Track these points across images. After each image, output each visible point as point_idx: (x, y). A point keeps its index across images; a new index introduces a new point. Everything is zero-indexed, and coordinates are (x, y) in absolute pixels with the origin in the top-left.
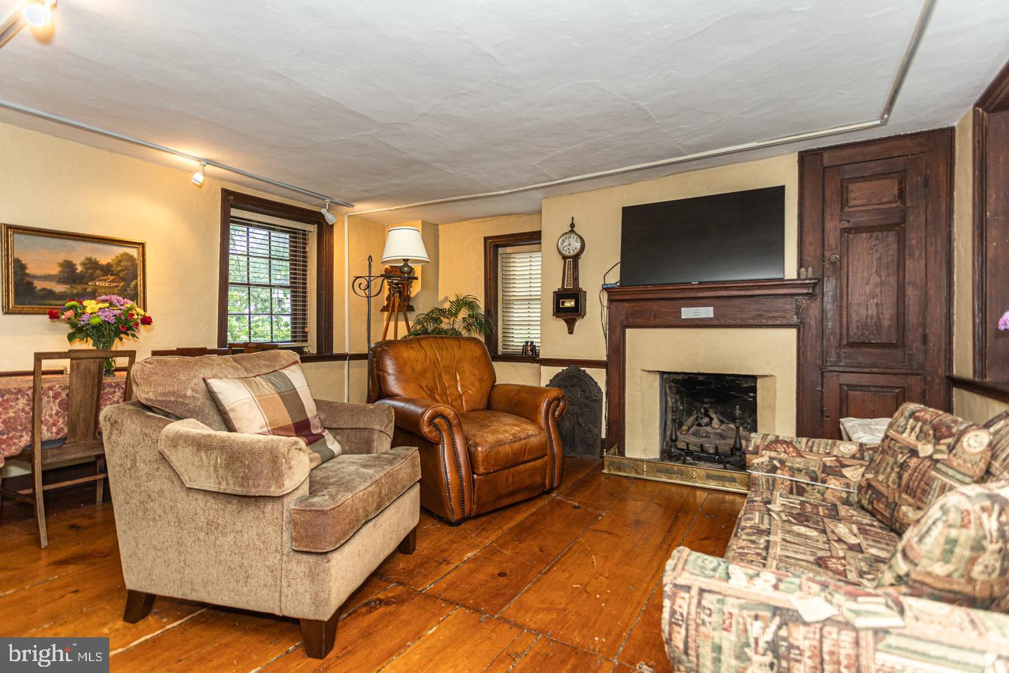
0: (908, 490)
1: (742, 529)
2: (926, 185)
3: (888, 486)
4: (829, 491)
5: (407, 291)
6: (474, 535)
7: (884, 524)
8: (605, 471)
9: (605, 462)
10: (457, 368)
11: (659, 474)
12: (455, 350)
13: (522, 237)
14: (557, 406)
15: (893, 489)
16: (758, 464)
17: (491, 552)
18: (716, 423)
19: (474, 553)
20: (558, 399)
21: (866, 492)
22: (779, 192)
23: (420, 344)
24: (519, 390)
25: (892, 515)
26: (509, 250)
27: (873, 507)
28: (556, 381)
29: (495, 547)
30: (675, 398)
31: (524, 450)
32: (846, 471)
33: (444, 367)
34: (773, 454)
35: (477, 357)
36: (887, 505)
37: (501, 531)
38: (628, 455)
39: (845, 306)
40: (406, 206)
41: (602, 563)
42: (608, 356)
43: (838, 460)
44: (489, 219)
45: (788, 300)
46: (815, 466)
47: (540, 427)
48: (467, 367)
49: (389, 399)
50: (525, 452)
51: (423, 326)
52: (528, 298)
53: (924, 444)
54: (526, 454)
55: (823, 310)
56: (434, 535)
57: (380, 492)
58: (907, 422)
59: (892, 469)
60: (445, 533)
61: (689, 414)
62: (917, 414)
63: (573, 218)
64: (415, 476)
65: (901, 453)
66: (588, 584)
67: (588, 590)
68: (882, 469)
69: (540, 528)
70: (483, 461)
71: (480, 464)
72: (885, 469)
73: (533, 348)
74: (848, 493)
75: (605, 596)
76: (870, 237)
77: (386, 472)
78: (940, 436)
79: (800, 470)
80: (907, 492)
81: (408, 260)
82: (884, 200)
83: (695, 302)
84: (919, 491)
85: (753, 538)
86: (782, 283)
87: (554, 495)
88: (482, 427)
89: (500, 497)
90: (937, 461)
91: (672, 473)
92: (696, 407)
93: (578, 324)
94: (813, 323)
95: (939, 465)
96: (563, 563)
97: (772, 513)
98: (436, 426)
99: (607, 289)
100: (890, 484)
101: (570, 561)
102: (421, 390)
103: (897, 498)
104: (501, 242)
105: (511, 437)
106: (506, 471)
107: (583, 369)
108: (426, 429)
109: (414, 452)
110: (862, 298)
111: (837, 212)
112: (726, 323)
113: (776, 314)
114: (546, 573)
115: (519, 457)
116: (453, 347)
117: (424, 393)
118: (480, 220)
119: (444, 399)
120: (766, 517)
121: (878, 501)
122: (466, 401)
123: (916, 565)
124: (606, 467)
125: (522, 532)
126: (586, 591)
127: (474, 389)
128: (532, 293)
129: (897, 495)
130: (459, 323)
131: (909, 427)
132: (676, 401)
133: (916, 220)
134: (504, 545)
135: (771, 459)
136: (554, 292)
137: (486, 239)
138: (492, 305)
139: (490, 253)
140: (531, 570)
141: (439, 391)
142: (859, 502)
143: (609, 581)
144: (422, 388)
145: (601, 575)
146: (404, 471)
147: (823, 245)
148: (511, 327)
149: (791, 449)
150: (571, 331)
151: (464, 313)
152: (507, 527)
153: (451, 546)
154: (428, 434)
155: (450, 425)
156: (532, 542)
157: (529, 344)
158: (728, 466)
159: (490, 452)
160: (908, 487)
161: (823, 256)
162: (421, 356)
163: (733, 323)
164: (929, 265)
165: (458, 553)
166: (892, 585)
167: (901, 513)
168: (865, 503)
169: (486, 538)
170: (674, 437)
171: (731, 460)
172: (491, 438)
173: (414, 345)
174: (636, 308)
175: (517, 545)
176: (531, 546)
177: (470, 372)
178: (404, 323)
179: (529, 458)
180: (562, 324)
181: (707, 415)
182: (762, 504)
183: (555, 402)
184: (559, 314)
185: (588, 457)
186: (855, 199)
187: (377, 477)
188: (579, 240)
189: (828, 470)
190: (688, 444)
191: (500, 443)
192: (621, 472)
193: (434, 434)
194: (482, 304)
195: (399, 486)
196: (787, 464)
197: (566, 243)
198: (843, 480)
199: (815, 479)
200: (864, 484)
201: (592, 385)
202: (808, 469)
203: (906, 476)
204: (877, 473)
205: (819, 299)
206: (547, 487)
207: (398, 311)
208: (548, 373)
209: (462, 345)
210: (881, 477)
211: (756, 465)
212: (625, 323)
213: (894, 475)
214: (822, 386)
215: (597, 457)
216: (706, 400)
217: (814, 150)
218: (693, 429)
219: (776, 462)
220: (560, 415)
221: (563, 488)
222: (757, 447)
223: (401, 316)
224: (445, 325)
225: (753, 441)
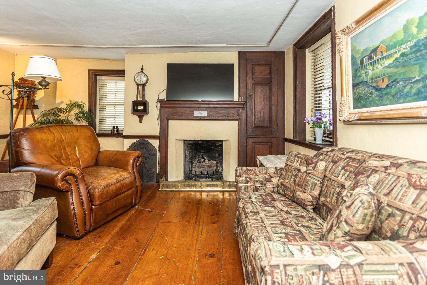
0: (299, 185)
1: (248, 214)
2: (277, 71)
3: (290, 184)
4: (267, 188)
5: (33, 96)
6: (93, 242)
7: (290, 199)
8: (160, 189)
9: (160, 185)
10: (76, 143)
11: (186, 187)
12: (75, 133)
13: (112, 72)
14: (138, 160)
15: (292, 185)
16: (241, 181)
17: (107, 250)
18: (207, 161)
19: (96, 254)
20: (138, 157)
21: (281, 188)
22: (232, 66)
23: (49, 129)
24: (116, 154)
25: (293, 196)
26: (103, 78)
27: (285, 192)
28: (133, 147)
29: (109, 247)
30: (189, 151)
31: (122, 186)
32: (273, 180)
33: (67, 143)
34: (247, 176)
35: (89, 137)
36: (291, 192)
37: (111, 235)
38: (169, 180)
39: (254, 112)
40: (34, 44)
41: (171, 240)
42: (160, 133)
43: (270, 176)
44: (92, 60)
45: (235, 109)
46: (262, 179)
47: (130, 173)
48: (82, 142)
49: (27, 166)
50: (123, 187)
51: (47, 118)
52: (115, 104)
53: (303, 167)
54: (124, 188)
55: (247, 114)
56: (65, 249)
57: (30, 236)
58: (295, 159)
59: (291, 177)
60: (73, 245)
61: (195, 158)
62: (298, 156)
63: (142, 66)
64: (54, 216)
65: (294, 171)
66: (167, 254)
67: (169, 258)
68: (287, 178)
69: (133, 228)
70: (99, 197)
71: (97, 199)
72: (288, 177)
73: (118, 130)
74: (273, 188)
75: (178, 258)
76: (261, 87)
77: (33, 220)
78: (309, 164)
79: (257, 181)
80: (298, 186)
81: (46, 77)
82: (265, 74)
83: (200, 109)
84: (304, 185)
85: (255, 217)
86: (233, 102)
87: (137, 207)
88: (97, 177)
89: (108, 215)
90: (309, 173)
91: (191, 186)
92: (198, 155)
93: (145, 118)
94: (243, 119)
95: (310, 175)
96: (151, 245)
97: (254, 203)
98: (68, 182)
99: (160, 101)
100: (291, 183)
101: (155, 243)
102: (51, 158)
103: (294, 189)
104: (98, 73)
105: (115, 181)
106: (112, 200)
107: (147, 140)
108: (59, 184)
109: (52, 201)
110: (259, 110)
111: (251, 76)
112: (212, 118)
113: (230, 115)
114: (143, 254)
115: (120, 191)
116: (73, 130)
117: (53, 160)
118: (86, 60)
119: (68, 162)
120: (253, 205)
121: (287, 191)
122: (83, 162)
123: (353, 227)
124: (160, 187)
125: (124, 232)
126: (167, 258)
127: (87, 155)
128: (117, 102)
129: (294, 187)
130: (72, 116)
131: (296, 160)
132: (190, 152)
133: (274, 82)
134: (115, 244)
135: (246, 178)
136: (132, 102)
137: (90, 71)
138: (93, 107)
139: (92, 79)
140: (134, 255)
141: (64, 158)
142: (278, 191)
143: (177, 249)
144: (52, 157)
145: (172, 247)
146: (47, 215)
147: (247, 89)
148: (104, 119)
149: (253, 173)
150: (141, 122)
151: (75, 111)
152: (113, 233)
153: (79, 254)
154: (61, 187)
155: (76, 179)
156: (131, 237)
157: (115, 128)
158: (213, 179)
159: (103, 191)
160: (299, 184)
161: (247, 93)
162: (51, 137)
163: (215, 118)
164: (278, 99)
165: (85, 257)
166: (343, 237)
167: (297, 195)
168: (281, 191)
169: (102, 242)
170: (191, 169)
171: (215, 176)
172: (103, 183)
173: (45, 131)
174: (173, 111)
175: (122, 242)
176: (130, 240)
177: (85, 145)
178: (31, 116)
179: (125, 190)
180: (136, 118)
181: (203, 158)
182: (248, 199)
183: (137, 158)
184: (135, 113)
185: (150, 183)
186: (257, 72)
187: (27, 226)
188: (146, 77)
189: (267, 180)
190: (196, 172)
191: (109, 185)
192: (168, 189)
193: (65, 186)
194: (87, 106)
195: (44, 227)
196: (252, 179)
197: (139, 77)
198: (272, 183)
199: (262, 184)
200: (280, 184)
201: (152, 148)
202: (260, 180)
203: (297, 180)
204: (285, 179)
205: (245, 109)
206: (134, 204)
207: (26, 109)
208: (128, 143)
209: (79, 130)
210: (287, 181)
211: (240, 181)
212: (168, 118)
213: (292, 180)
214: (246, 144)
215: (154, 183)
216: (202, 151)
217: (243, 51)
218: (197, 164)
219: (248, 179)
220: (139, 165)
221: (141, 202)
222: (240, 173)
223: (29, 111)
224: (63, 117)
225: (238, 171)
